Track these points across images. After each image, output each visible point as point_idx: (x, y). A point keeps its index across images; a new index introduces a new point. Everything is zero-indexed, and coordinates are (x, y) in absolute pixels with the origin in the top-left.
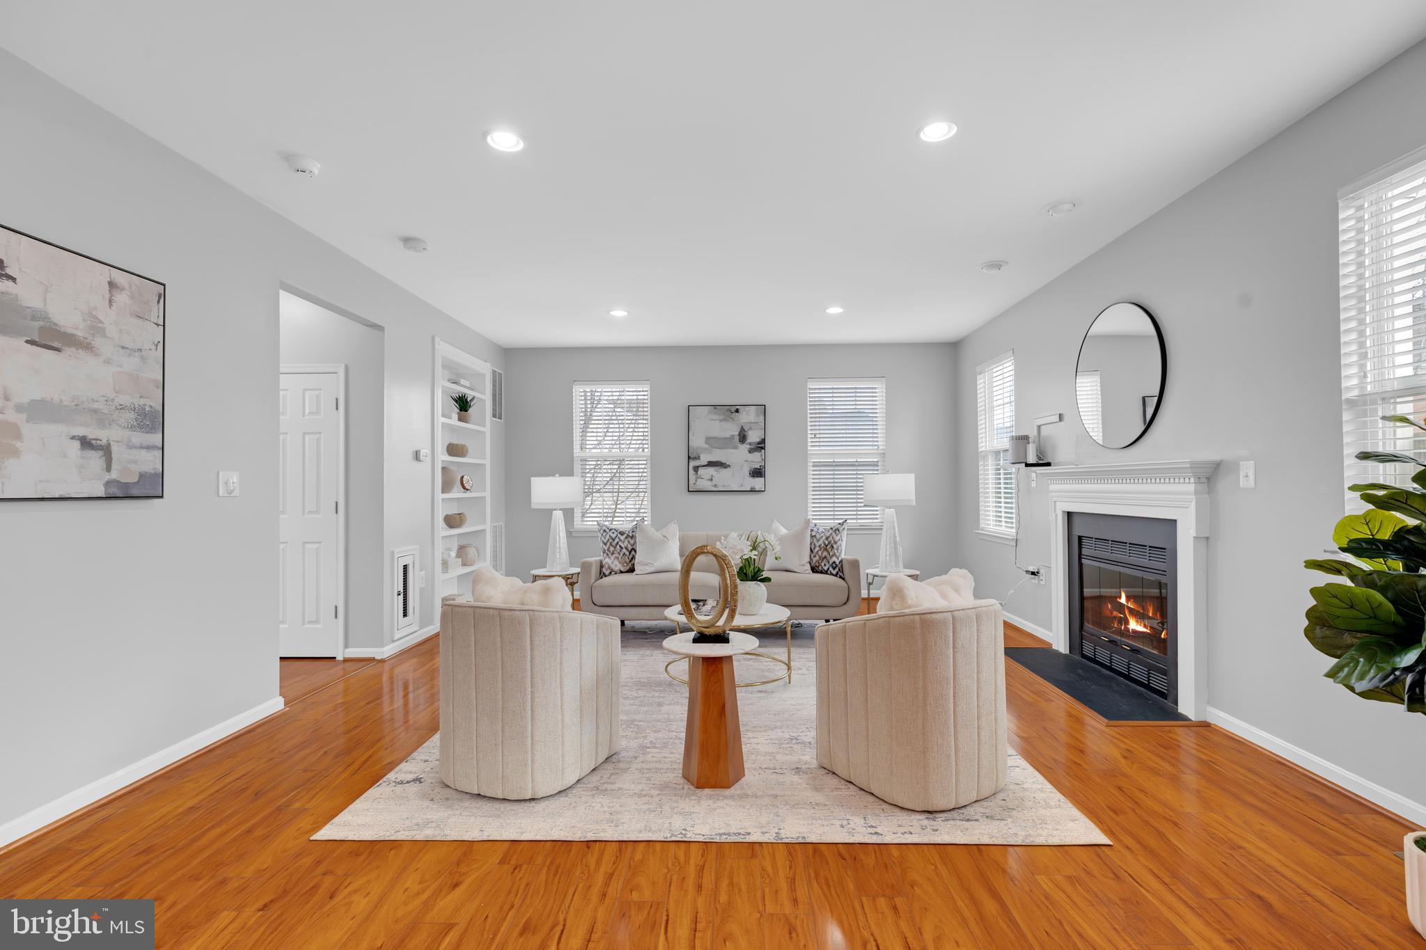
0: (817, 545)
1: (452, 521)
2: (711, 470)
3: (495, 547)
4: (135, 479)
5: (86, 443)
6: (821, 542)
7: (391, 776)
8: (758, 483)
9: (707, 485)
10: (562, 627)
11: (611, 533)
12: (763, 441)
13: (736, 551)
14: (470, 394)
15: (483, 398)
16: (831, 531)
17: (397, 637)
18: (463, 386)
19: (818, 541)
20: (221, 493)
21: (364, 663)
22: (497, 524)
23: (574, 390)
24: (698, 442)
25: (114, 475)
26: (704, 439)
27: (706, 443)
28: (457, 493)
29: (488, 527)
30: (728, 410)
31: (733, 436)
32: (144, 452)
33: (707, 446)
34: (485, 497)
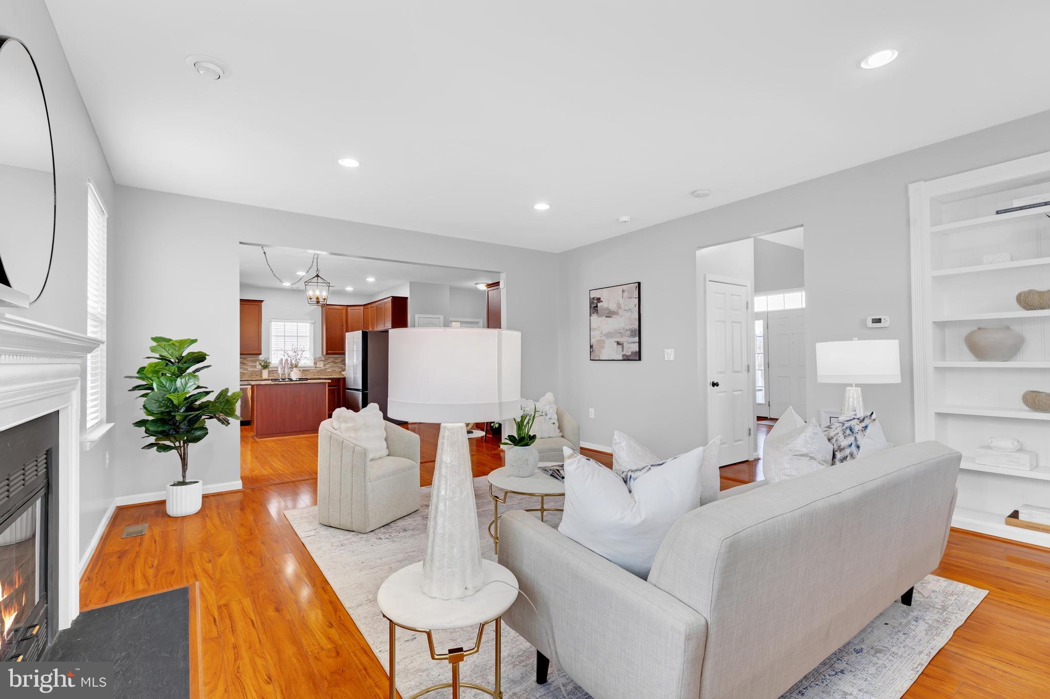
4: (630, 354)
5: (618, 343)
25: (624, 353)
32: (632, 344)
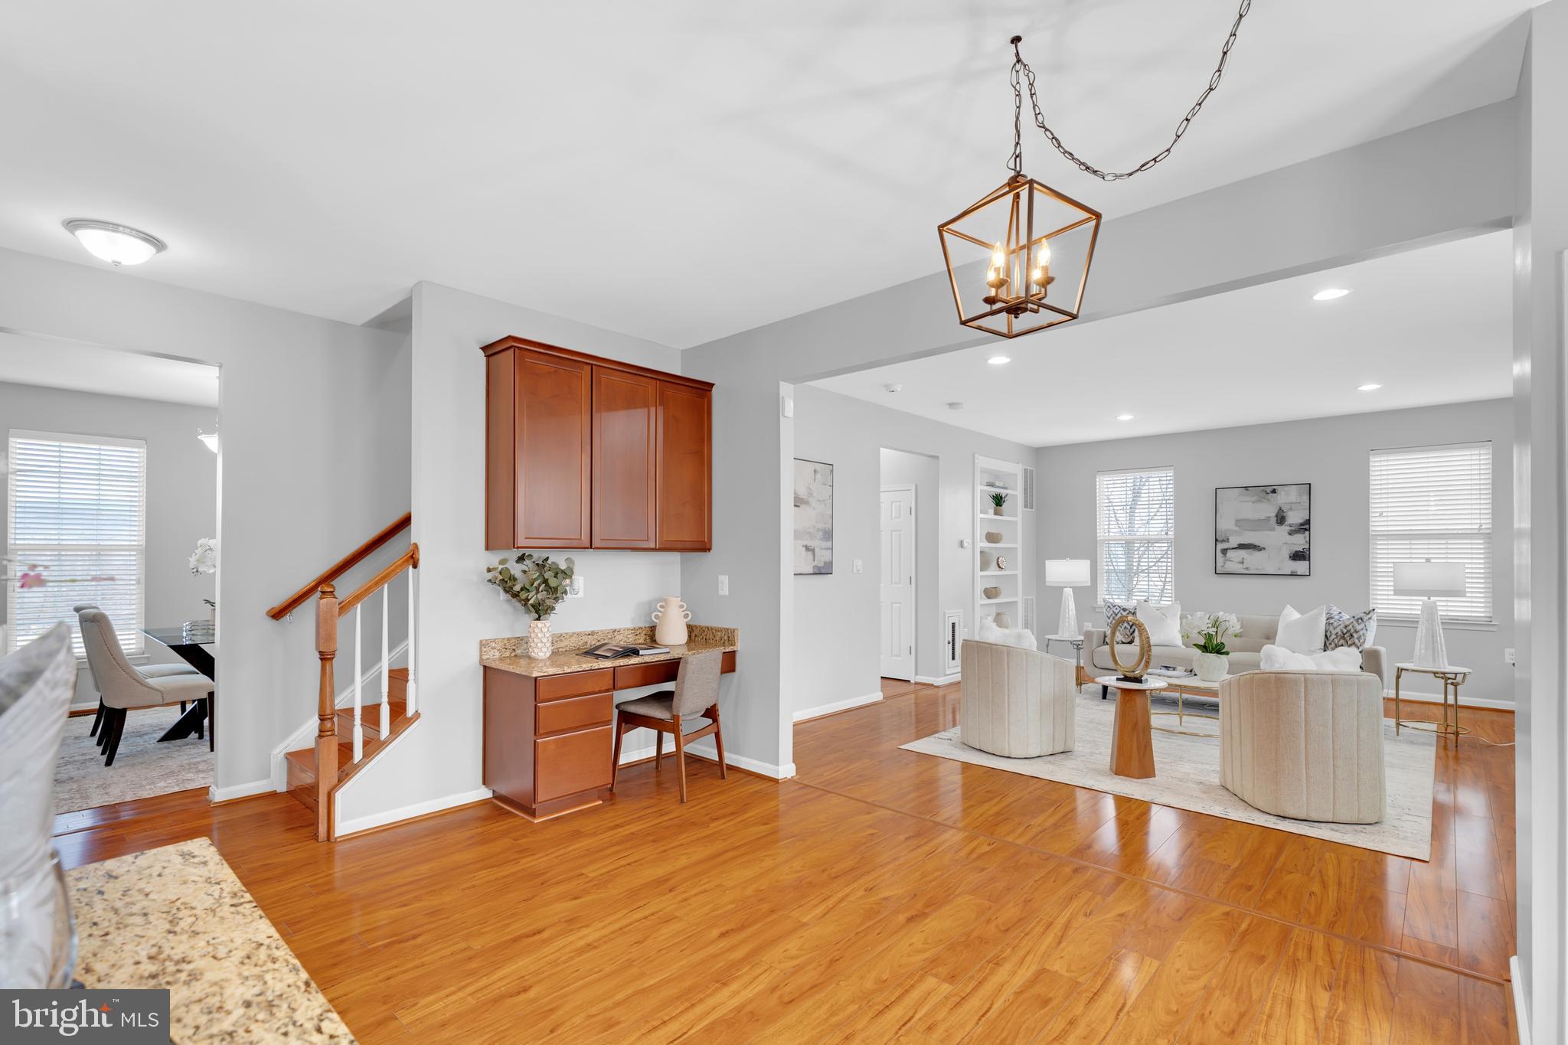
0: (1334, 632)
1: (990, 593)
2: (1243, 553)
3: (1026, 616)
4: (822, 565)
5: (807, 548)
6: (1338, 630)
7: (937, 735)
8: (1301, 566)
9: (1239, 568)
10: (1027, 660)
11: (1114, 609)
12: (1308, 522)
13: (1192, 626)
14: (1003, 492)
15: (1016, 494)
16: (1352, 620)
17: (947, 673)
18: (998, 487)
19: (1334, 629)
20: (855, 571)
21: (924, 687)
22: (1029, 597)
23: (1097, 480)
24: (1226, 524)
25: (816, 563)
26: (1234, 522)
27: (1236, 525)
28: (993, 571)
29: (1019, 599)
30: (1263, 491)
31: (1269, 517)
32: (826, 551)
33: (1237, 528)
34: (1016, 575)
